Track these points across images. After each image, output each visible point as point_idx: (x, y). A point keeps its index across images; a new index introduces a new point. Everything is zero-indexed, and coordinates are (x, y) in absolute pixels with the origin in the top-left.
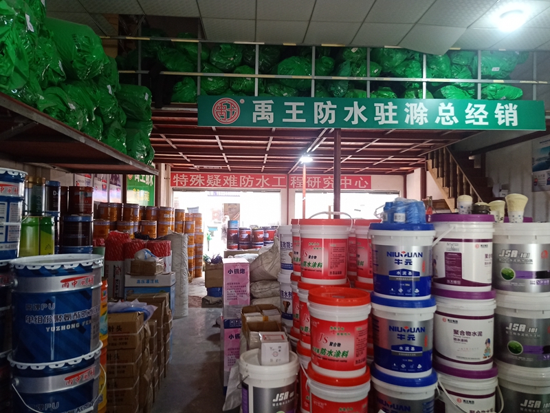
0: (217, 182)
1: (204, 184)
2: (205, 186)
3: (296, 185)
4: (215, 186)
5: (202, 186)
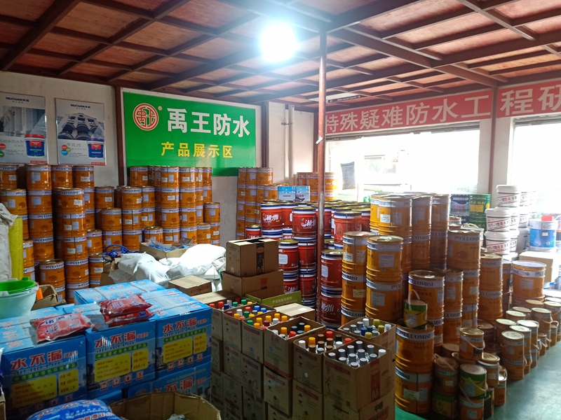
0: (374, 121)
1: (356, 127)
2: (358, 129)
3: (512, 109)
4: (371, 128)
5: (355, 129)
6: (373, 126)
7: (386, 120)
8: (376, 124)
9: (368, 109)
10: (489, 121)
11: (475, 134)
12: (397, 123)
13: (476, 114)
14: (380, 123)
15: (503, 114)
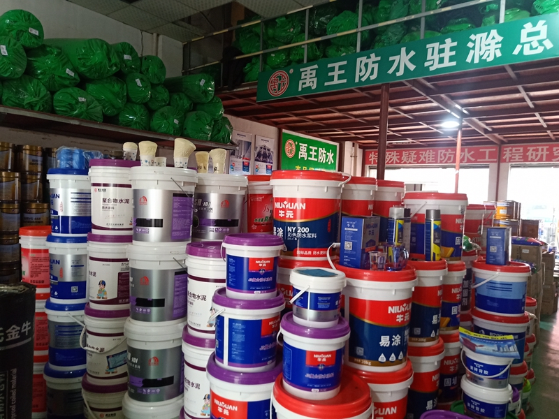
0: (413, 159)
1: (398, 161)
2: (400, 163)
4: (410, 163)
5: (397, 163)
6: (412, 162)
7: (422, 158)
8: (414, 161)
9: (409, 151)
10: (496, 164)
11: (487, 171)
12: (430, 161)
13: (487, 159)
14: (417, 160)
15: (505, 161)
